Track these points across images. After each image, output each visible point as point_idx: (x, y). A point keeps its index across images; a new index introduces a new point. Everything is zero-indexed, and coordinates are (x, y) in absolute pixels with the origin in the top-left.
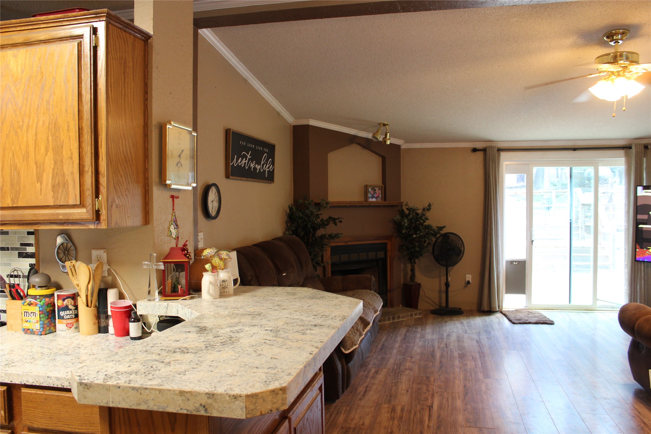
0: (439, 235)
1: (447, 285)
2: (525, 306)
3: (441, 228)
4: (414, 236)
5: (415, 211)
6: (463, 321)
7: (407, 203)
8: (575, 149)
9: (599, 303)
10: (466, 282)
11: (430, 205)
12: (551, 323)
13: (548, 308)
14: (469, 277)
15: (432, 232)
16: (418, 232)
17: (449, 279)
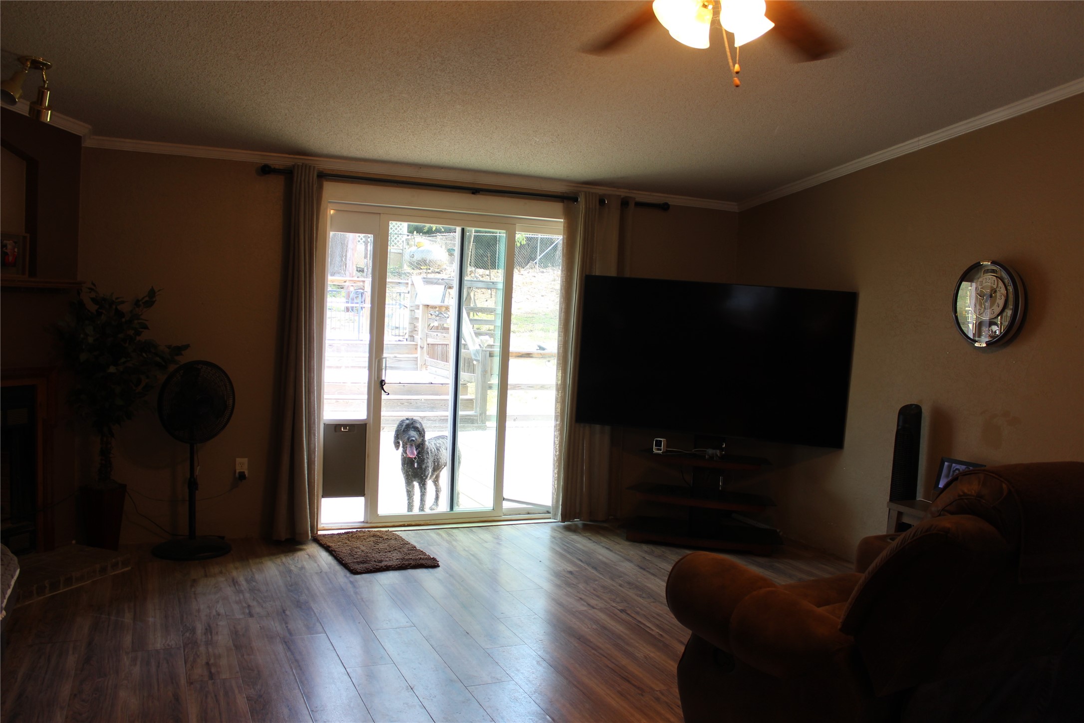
0: (172, 368)
1: (192, 484)
2: (363, 520)
3: (179, 350)
4: (112, 369)
5: (114, 307)
6: (235, 573)
7: (94, 285)
8: (475, 190)
9: (506, 505)
10: (237, 475)
11: (152, 293)
12: (431, 564)
13: (409, 523)
14: (242, 464)
15: (158, 359)
16: (123, 360)
17: (198, 470)
